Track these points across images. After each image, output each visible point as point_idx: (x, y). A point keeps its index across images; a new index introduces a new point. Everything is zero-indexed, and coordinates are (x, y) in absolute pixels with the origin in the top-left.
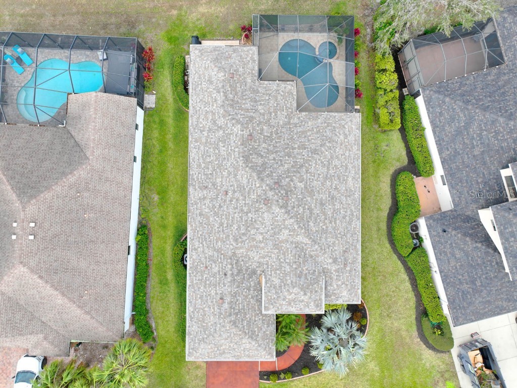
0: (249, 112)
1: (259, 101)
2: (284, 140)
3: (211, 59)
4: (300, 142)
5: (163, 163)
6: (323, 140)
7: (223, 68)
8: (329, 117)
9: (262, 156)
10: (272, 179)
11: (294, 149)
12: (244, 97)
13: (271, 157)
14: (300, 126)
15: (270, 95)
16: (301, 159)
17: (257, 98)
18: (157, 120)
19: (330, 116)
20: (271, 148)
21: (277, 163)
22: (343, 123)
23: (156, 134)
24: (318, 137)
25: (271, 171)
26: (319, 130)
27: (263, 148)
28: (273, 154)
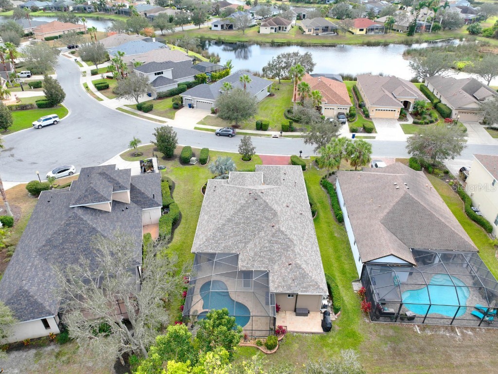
0: (275, 241)
1: (268, 251)
2: (250, 229)
3: (308, 278)
4: (239, 228)
5: (336, 250)
6: (223, 229)
7: (297, 267)
8: (216, 249)
9: (265, 218)
10: (259, 202)
11: (244, 223)
12: (279, 254)
13: (259, 216)
14: (238, 240)
15: (260, 256)
16: (240, 215)
17: (270, 254)
18: (348, 275)
19: (214, 249)
20: (259, 223)
21: (255, 213)
22: (206, 243)
23: (347, 267)
24: (226, 231)
25: (259, 207)
26: (224, 237)
27: (264, 224)
28: (258, 219)
